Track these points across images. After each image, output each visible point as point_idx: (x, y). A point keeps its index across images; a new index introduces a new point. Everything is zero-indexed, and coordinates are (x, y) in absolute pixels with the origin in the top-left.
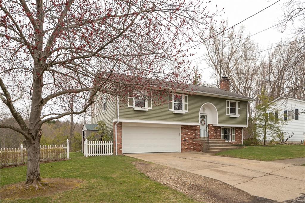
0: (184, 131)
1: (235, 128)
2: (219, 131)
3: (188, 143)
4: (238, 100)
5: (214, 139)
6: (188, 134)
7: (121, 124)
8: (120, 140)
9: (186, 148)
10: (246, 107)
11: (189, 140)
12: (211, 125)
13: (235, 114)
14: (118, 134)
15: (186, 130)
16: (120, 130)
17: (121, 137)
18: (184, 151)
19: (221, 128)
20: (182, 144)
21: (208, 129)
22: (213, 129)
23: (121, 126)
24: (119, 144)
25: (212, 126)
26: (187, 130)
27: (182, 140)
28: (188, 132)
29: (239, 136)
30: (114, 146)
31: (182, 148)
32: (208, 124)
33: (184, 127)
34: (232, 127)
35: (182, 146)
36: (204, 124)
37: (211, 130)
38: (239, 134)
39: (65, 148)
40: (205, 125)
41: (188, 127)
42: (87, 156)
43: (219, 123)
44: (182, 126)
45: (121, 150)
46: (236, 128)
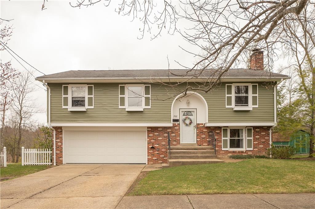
0: (152, 135)
1: (252, 128)
2: (219, 134)
3: (158, 151)
4: (252, 82)
5: (208, 145)
6: (159, 138)
7: (61, 129)
8: (60, 148)
9: (156, 158)
10: (273, 91)
11: (160, 148)
12: (202, 124)
13: (248, 106)
14: (58, 141)
15: (155, 134)
16: (60, 136)
17: (61, 144)
18: (152, 163)
19: (222, 128)
20: (148, 152)
21: (197, 131)
22: (206, 130)
23: (62, 131)
24: (59, 152)
25: (204, 126)
26: (158, 134)
27: (148, 147)
28: (159, 136)
29: (263, 140)
30: (52, 154)
31: (148, 158)
32: (197, 124)
33: (152, 130)
34: (247, 127)
35: (148, 156)
36: (191, 123)
37: (202, 132)
38: (263, 137)
39: (2, 155)
40: (192, 125)
41: (159, 129)
42: (23, 165)
43: (210, 121)
44: (148, 128)
45: (60, 159)
46: (255, 128)
